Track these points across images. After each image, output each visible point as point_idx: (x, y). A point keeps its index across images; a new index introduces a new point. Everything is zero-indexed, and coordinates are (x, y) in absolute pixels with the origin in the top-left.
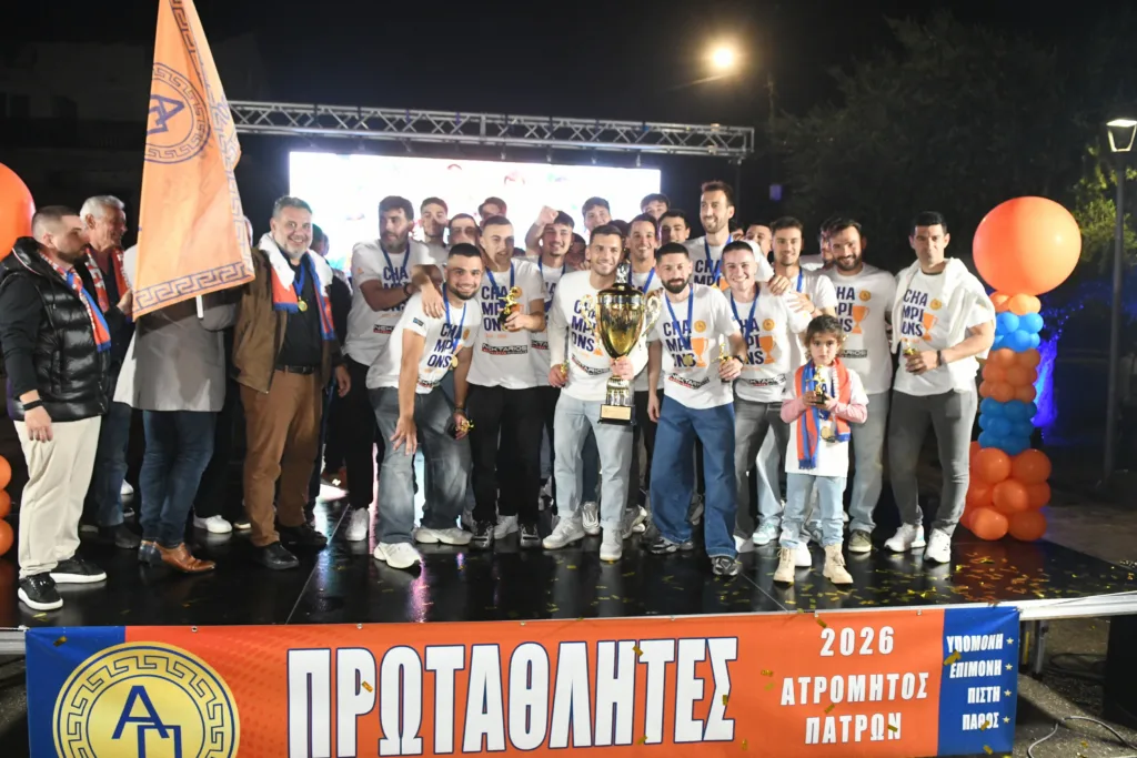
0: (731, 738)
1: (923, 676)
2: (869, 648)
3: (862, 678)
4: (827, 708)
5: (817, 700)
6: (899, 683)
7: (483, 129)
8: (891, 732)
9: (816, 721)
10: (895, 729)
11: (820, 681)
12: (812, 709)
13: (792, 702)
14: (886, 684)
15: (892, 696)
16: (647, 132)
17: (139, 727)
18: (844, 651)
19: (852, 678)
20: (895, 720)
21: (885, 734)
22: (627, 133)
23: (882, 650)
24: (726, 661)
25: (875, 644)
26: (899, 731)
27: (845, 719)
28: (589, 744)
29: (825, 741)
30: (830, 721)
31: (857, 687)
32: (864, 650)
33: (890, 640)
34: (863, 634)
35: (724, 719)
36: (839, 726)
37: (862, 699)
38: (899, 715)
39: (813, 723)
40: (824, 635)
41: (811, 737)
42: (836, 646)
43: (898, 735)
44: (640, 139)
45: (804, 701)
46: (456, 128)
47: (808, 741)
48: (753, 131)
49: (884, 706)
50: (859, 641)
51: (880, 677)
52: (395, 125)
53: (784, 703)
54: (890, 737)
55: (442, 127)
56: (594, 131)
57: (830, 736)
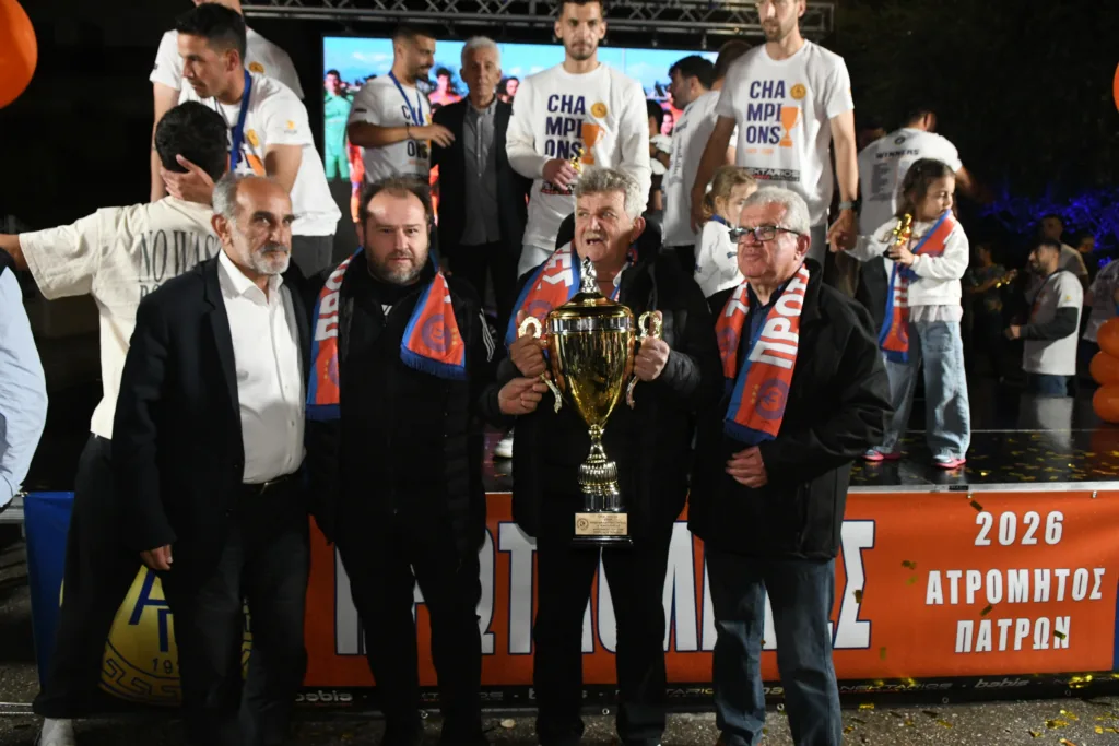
0: (866, 644)
1: (1099, 572)
2: (1033, 537)
3: (1024, 573)
4: (983, 610)
5: (970, 599)
6: (1069, 581)
7: (532, 8)
8: (1057, 639)
9: (969, 624)
10: (1061, 636)
11: (973, 575)
12: (963, 611)
13: (940, 601)
14: (1054, 581)
15: (1060, 597)
16: (713, 10)
17: (160, 611)
18: (1003, 541)
19: (1012, 573)
20: (1063, 625)
21: (1051, 642)
22: (692, 12)
23: (1049, 539)
24: (861, 549)
25: (1040, 533)
26: (1067, 638)
27: (1004, 624)
28: (695, 648)
29: (979, 648)
30: (986, 625)
31: (1018, 582)
32: (1028, 540)
33: (1059, 527)
34: (1027, 520)
35: (858, 620)
36: (996, 631)
37: (1025, 599)
38: (1067, 619)
39: (965, 626)
40: (979, 521)
41: (963, 644)
42: (993, 534)
43: (1065, 643)
44: (706, 17)
45: (954, 599)
46: (502, 8)
47: (959, 649)
48: (832, 7)
49: (1051, 608)
50: (1022, 529)
51: (1047, 572)
52: (437, 5)
53: (929, 601)
54: (1057, 645)
55: (489, 7)
56: (655, 10)
57: (985, 643)
